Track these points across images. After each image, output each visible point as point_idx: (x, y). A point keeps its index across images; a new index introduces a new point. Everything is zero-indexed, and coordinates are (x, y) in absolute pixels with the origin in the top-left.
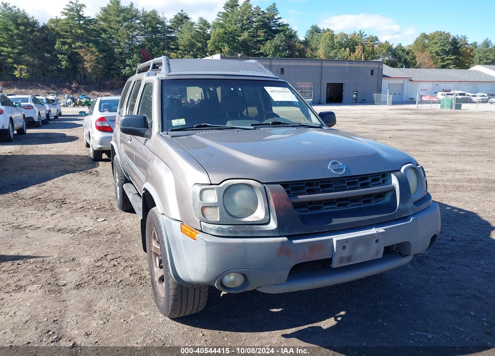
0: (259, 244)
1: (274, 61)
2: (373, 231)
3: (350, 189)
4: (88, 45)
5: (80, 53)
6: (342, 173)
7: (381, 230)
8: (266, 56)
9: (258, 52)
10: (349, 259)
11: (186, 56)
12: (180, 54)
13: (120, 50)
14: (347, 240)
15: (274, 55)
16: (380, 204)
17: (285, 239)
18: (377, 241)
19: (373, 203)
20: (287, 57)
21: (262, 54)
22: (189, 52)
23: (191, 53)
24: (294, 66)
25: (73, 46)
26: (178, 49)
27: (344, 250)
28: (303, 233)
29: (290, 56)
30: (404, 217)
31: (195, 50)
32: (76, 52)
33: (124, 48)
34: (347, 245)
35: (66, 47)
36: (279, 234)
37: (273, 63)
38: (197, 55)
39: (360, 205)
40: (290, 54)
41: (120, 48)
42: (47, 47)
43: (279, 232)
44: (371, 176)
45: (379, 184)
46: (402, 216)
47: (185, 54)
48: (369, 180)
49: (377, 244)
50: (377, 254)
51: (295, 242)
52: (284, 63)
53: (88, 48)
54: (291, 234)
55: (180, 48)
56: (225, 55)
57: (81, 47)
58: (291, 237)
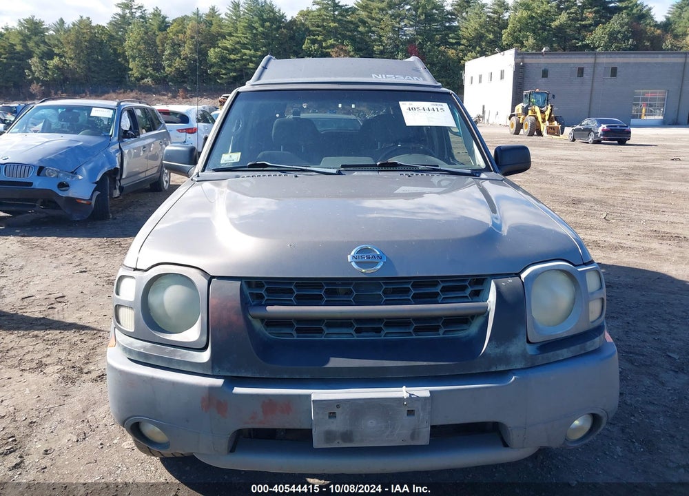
0: (174, 384)
1: (602, 56)
2: (402, 392)
3: (387, 303)
4: (342, 43)
5: (331, 53)
6: (370, 270)
7: (423, 392)
8: (594, 48)
9: (580, 44)
10: (347, 436)
11: (469, 54)
12: (462, 51)
13: (381, 48)
14: (338, 403)
15: (607, 47)
16: (453, 339)
17: (219, 382)
18: (411, 413)
19: (441, 334)
20: (630, 49)
21: (587, 46)
22: (474, 48)
23: (478, 48)
24: (636, 64)
25: (324, 45)
26: (459, 44)
27: (332, 420)
28: (258, 376)
29: (635, 48)
30: (495, 372)
31: (484, 44)
32: (327, 52)
33: (386, 45)
34: (338, 411)
35: (316, 46)
36: (212, 371)
37: (598, 61)
38: (485, 51)
39: (410, 334)
40: (635, 45)
41: (381, 45)
42: (294, 48)
43: (213, 368)
44: (442, 281)
45: (463, 299)
46: (493, 370)
47: (469, 51)
48: (438, 289)
49: (411, 418)
50: (413, 436)
51: (237, 390)
52: (618, 60)
53: (341, 46)
54: (235, 375)
55: (462, 43)
56: (527, 51)
57: (333, 46)
58: (232, 381)
